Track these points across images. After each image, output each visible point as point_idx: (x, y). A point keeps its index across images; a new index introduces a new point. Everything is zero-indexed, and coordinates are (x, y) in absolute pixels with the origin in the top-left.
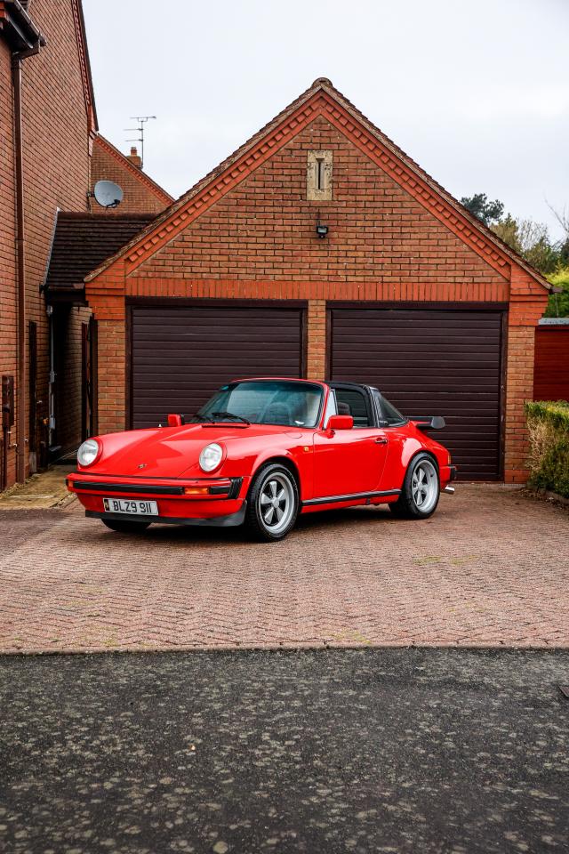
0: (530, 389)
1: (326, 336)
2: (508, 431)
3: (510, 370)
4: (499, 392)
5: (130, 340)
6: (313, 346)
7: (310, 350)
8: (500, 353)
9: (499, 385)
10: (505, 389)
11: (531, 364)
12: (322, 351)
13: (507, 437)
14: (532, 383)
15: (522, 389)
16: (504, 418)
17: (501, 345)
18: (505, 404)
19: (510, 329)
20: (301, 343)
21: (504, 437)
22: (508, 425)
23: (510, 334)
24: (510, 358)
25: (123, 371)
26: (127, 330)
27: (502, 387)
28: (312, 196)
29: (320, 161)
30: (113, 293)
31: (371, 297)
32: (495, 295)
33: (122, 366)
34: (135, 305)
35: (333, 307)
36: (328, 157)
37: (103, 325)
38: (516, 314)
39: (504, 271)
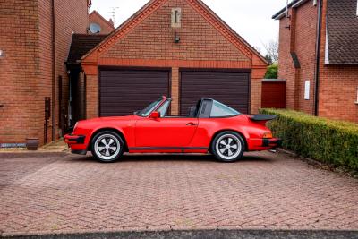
0: (260, 104)
1: (179, 82)
3: (252, 96)
4: (248, 105)
7: (172, 87)
8: (248, 89)
9: (248, 102)
10: (250, 103)
11: (260, 94)
12: (177, 88)
14: (260, 101)
15: (257, 103)
17: (248, 86)
19: (252, 79)
20: (169, 84)
23: (252, 82)
24: (252, 91)
25: (97, 96)
26: (98, 79)
28: (173, 25)
29: (176, 12)
30: (92, 64)
31: (197, 66)
32: (246, 66)
33: (96, 94)
34: (101, 69)
35: (182, 70)
36: (179, 10)
37: (88, 77)
38: (255, 73)
39: (250, 57)
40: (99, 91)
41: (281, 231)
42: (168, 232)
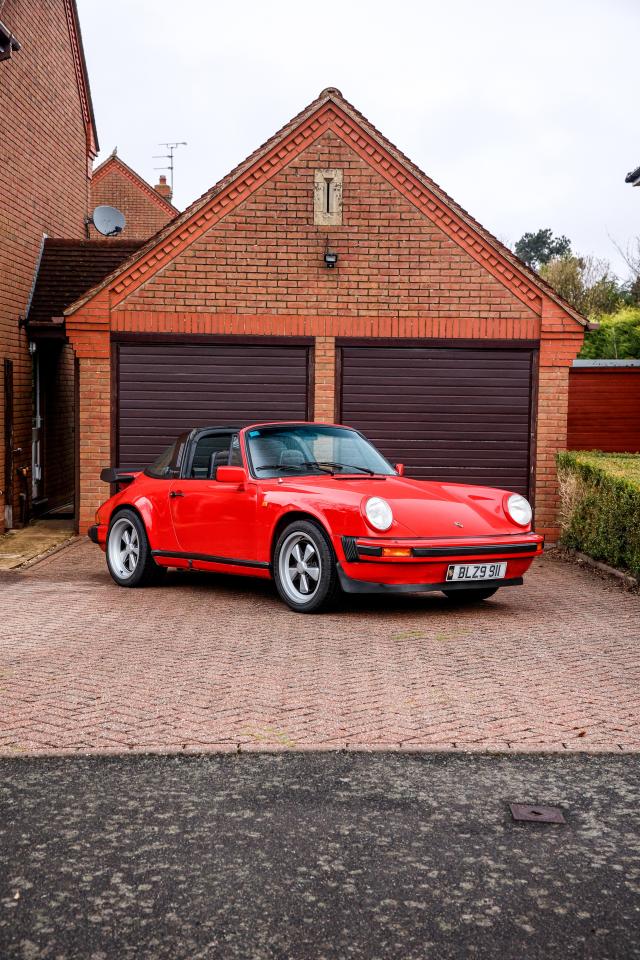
0: (564, 437)
1: (335, 376)
2: (538, 484)
3: (541, 416)
4: (529, 441)
5: (116, 380)
6: (320, 388)
7: (318, 392)
8: (530, 396)
9: (529, 432)
10: (536, 437)
11: (565, 409)
12: (331, 394)
13: (537, 490)
14: (565, 430)
15: (554, 437)
16: (535, 469)
17: (531, 387)
18: (535, 454)
19: (541, 370)
20: (307, 383)
21: (534, 491)
22: (538, 477)
23: (541, 376)
24: (540, 402)
25: (108, 415)
26: (112, 369)
27: (532, 434)
28: (320, 220)
29: (329, 181)
30: (97, 328)
31: (385, 333)
32: (525, 332)
33: (107, 410)
34: (121, 341)
35: (343, 345)
36: (337, 176)
37: (85, 364)
38: (548, 353)
39: (535, 305)
40: (116, 402)
41: (487, 753)
42: (230, 756)
